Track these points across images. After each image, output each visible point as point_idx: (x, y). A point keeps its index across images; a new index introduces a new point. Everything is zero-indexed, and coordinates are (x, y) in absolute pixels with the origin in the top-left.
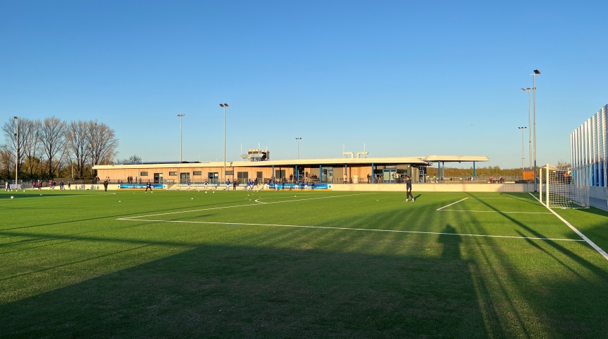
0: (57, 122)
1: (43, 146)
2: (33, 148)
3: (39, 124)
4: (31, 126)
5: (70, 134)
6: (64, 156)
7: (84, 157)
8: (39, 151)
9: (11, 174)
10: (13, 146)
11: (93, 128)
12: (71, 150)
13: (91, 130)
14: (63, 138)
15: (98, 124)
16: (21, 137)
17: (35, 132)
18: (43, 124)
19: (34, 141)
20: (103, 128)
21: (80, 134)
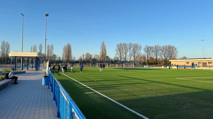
0: (158, 46)
1: (154, 54)
2: (151, 55)
3: (153, 47)
4: (151, 48)
5: (162, 50)
6: (161, 57)
7: (167, 57)
8: (153, 56)
9: (146, 63)
10: (146, 54)
11: (169, 47)
12: (163, 55)
13: (169, 48)
14: (160, 51)
15: (171, 46)
16: (148, 52)
17: (152, 50)
18: (154, 47)
19: (152, 52)
20: (173, 47)
21: (165, 50)
